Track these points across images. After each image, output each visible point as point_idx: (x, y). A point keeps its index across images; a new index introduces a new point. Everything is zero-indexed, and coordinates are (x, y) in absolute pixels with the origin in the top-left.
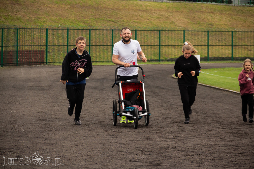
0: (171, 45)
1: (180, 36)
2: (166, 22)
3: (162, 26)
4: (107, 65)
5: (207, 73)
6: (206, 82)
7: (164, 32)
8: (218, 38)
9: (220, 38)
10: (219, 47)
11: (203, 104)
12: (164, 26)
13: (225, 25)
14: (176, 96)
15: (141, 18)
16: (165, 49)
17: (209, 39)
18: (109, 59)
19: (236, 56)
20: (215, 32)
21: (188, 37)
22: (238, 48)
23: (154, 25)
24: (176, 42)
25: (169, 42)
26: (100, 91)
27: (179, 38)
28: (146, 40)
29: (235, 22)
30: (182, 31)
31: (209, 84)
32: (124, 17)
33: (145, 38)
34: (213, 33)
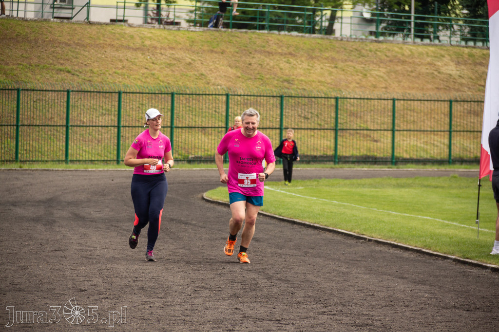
0: (198, 127)
1: (219, 106)
2: (187, 76)
3: (178, 84)
4: (56, 169)
5: (282, 190)
6: (282, 211)
7: (183, 97)
8: (303, 112)
9: (308, 112)
10: (306, 131)
11: (280, 260)
12: (183, 83)
13: (319, 84)
14: (217, 242)
15: (131, 66)
16: (184, 134)
17: (284, 113)
18: (59, 156)
19: (344, 154)
20: (297, 99)
21: (236, 109)
22: (348, 135)
23: (160, 81)
24: (209, 120)
25: (192, 119)
26: (48, 227)
27: (215, 111)
28: (141, 115)
29: (342, 77)
30: (222, 95)
31: (289, 216)
32: (94, 62)
33: (139, 111)
34: (293, 101)
